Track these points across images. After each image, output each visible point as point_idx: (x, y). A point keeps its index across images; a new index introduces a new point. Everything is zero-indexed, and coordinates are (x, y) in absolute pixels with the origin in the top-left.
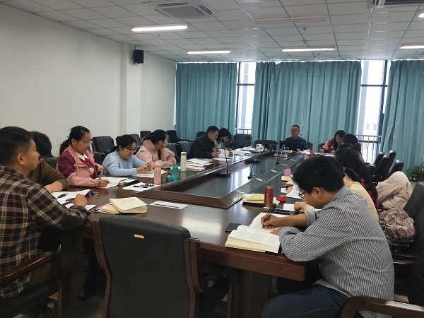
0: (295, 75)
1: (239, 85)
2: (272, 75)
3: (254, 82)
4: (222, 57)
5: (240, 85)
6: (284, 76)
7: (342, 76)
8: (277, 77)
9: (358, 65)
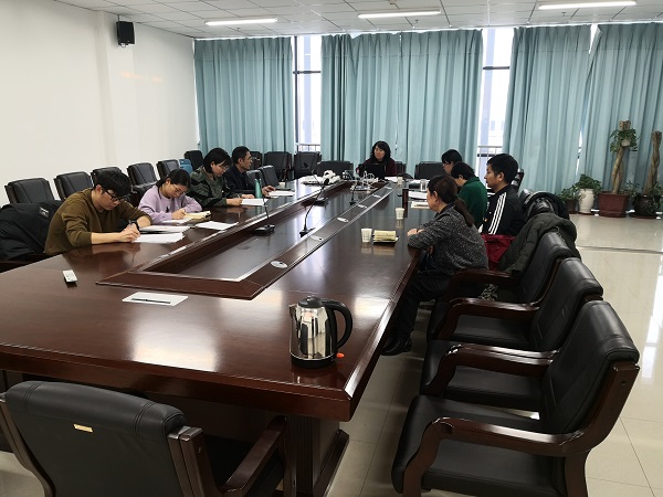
0: (383, 55)
1: (297, 73)
2: (348, 56)
3: (319, 68)
4: (267, 29)
5: (299, 73)
6: (365, 57)
7: (454, 55)
8: (355, 60)
9: (477, 36)
